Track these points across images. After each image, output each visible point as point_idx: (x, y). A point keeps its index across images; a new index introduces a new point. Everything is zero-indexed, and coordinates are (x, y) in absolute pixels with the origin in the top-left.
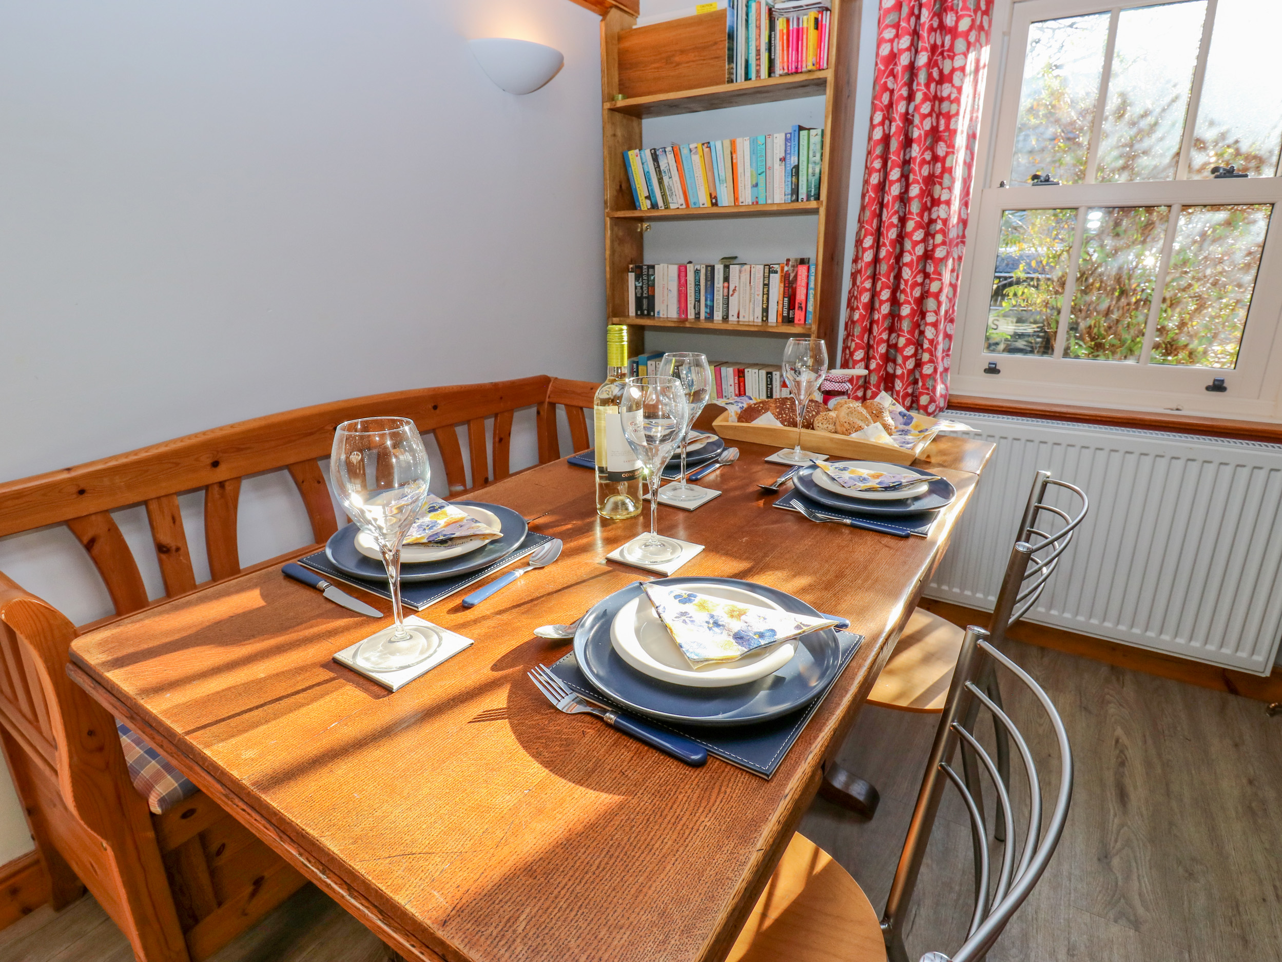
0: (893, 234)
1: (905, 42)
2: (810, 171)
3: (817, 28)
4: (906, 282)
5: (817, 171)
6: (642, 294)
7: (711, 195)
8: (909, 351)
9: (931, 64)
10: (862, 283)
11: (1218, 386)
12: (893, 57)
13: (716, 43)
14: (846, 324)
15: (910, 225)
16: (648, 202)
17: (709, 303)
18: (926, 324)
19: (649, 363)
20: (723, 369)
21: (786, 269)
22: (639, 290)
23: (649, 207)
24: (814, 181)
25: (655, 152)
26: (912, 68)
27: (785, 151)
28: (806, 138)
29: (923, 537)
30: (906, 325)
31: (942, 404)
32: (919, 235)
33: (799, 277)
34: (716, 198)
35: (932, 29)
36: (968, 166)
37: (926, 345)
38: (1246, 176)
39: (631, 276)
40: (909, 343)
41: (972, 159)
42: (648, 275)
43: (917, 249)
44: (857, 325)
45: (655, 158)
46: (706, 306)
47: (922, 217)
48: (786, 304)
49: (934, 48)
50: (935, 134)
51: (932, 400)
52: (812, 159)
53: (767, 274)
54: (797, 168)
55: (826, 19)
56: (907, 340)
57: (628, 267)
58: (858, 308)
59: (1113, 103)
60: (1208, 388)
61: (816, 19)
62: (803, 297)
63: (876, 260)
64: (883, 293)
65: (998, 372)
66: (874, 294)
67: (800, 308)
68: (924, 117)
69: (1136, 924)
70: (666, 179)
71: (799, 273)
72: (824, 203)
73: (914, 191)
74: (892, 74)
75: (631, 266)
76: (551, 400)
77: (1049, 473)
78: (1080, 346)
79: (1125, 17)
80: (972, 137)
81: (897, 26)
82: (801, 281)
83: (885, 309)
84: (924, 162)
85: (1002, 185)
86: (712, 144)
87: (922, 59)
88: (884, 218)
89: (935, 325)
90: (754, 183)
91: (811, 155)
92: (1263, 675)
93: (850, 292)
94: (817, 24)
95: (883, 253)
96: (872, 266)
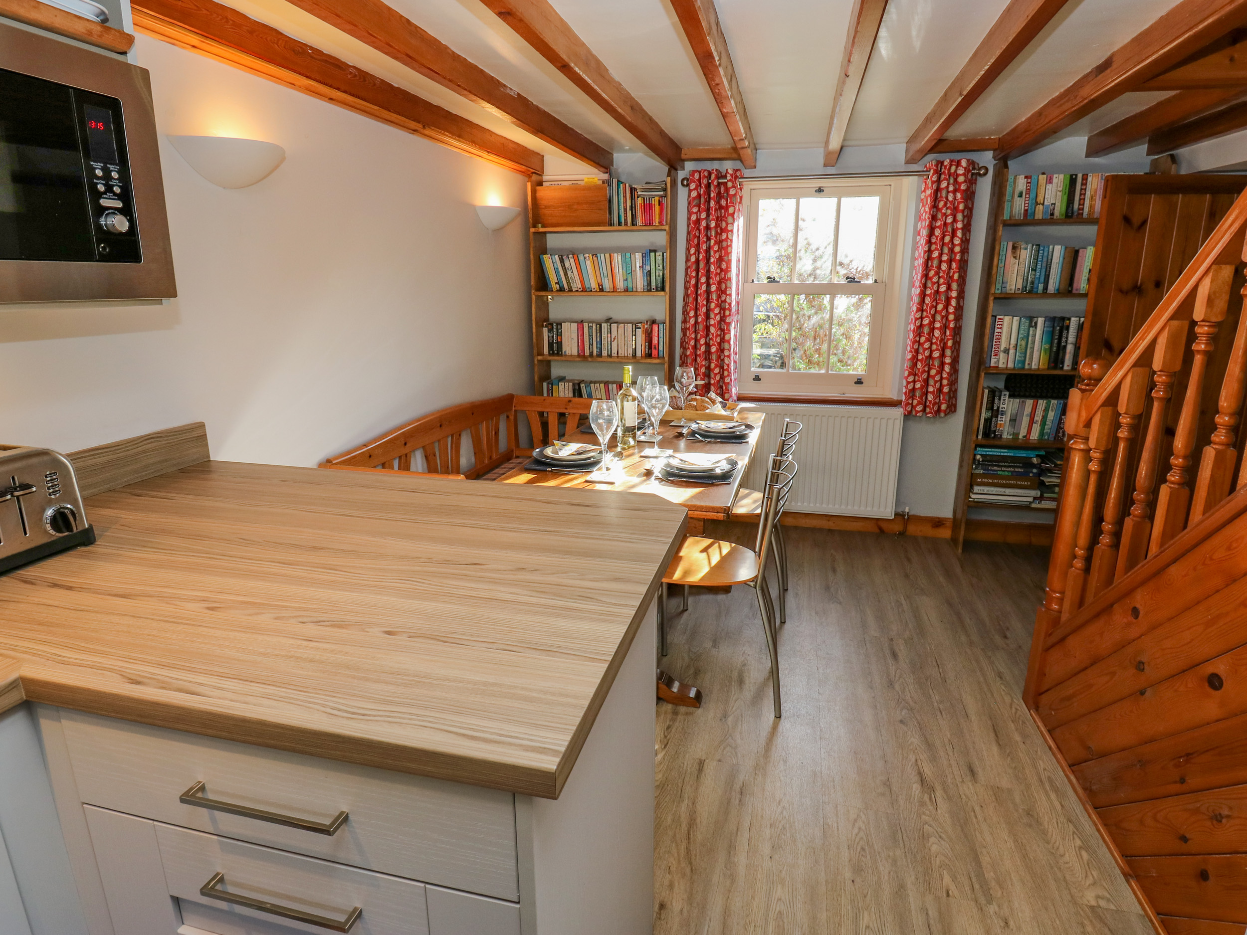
0: (704, 310)
1: (703, 215)
2: (657, 274)
3: (659, 205)
4: (713, 334)
5: (661, 274)
6: (553, 341)
7: (598, 284)
8: (717, 370)
9: (717, 226)
10: (690, 335)
11: (859, 382)
12: (698, 221)
13: (599, 202)
14: (681, 357)
15: (713, 305)
16: (558, 286)
17: (599, 346)
18: (725, 356)
19: (560, 384)
20: (610, 386)
21: (646, 326)
22: (551, 338)
23: (558, 289)
24: (659, 279)
25: (562, 257)
26: (708, 228)
27: (643, 262)
28: (654, 256)
29: (747, 443)
30: (714, 357)
31: (735, 398)
32: (717, 311)
33: (654, 331)
34: (602, 285)
35: (716, 210)
36: (738, 275)
37: (726, 367)
38: (860, 282)
39: (545, 330)
40: (716, 366)
41: (739, 271)
42: (557, 329)
43: (717, 317)
44: (689, 357)
45: (562, 261)
46: (597, 348)
47: (718, 301)
48: (647, 346)
49: (717, 218)
50: (720, 259)
51: (731, 396)
52: (657, 268)
53: (634, 329)
54: (650, 272)
55: (664, 201)
56: (715, 364)
57: (543, 324)
58: (689, 348)
59: (801, 244)
60: (855, 383)
61: (659, 201)
62: (656, 342)
63: (696, 322)
64: (701, 340)
65: (760, 380)
66: (696, 340)
67: (655, 348)
68: (715, 252)
69: (840, 603)
70: (569, 273)
71: (654, 329)
72: (668, 293)
73: (713, 288)
74: (698, 229)
75: (545, 323)
76: (516, 408)
77: (788, 420)
78: (800, 362)
79: (803, 201)
80: (738, 261)
81: (699, 206)
82: (655, 333)
83: (703, 349)
84: (717, 274)
85: (753, 281)
86: (598, 255)
87: (713, 224)
88: (699, 301)
89: (729, 356)
90: (625, 278)
91: (657, 266)
92: (891, 518)
93: (681, 339)
94: (660, 203)
95: (700, 320)
96: (694, 327)
